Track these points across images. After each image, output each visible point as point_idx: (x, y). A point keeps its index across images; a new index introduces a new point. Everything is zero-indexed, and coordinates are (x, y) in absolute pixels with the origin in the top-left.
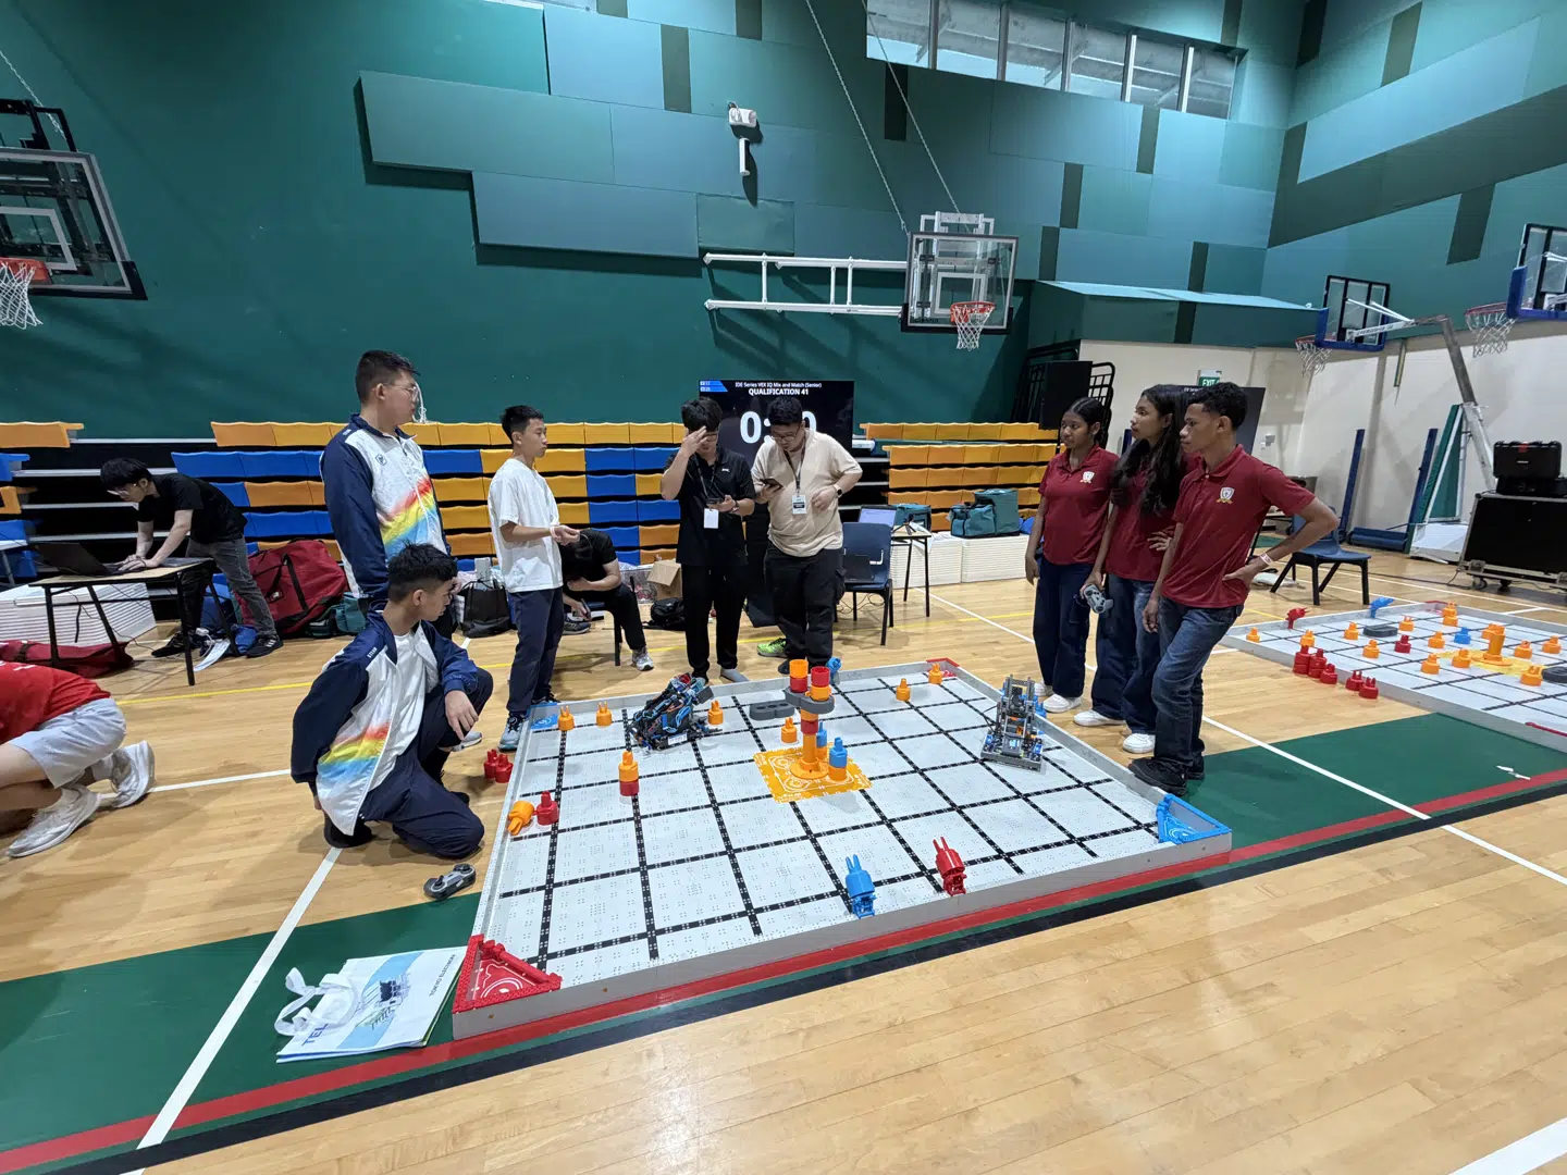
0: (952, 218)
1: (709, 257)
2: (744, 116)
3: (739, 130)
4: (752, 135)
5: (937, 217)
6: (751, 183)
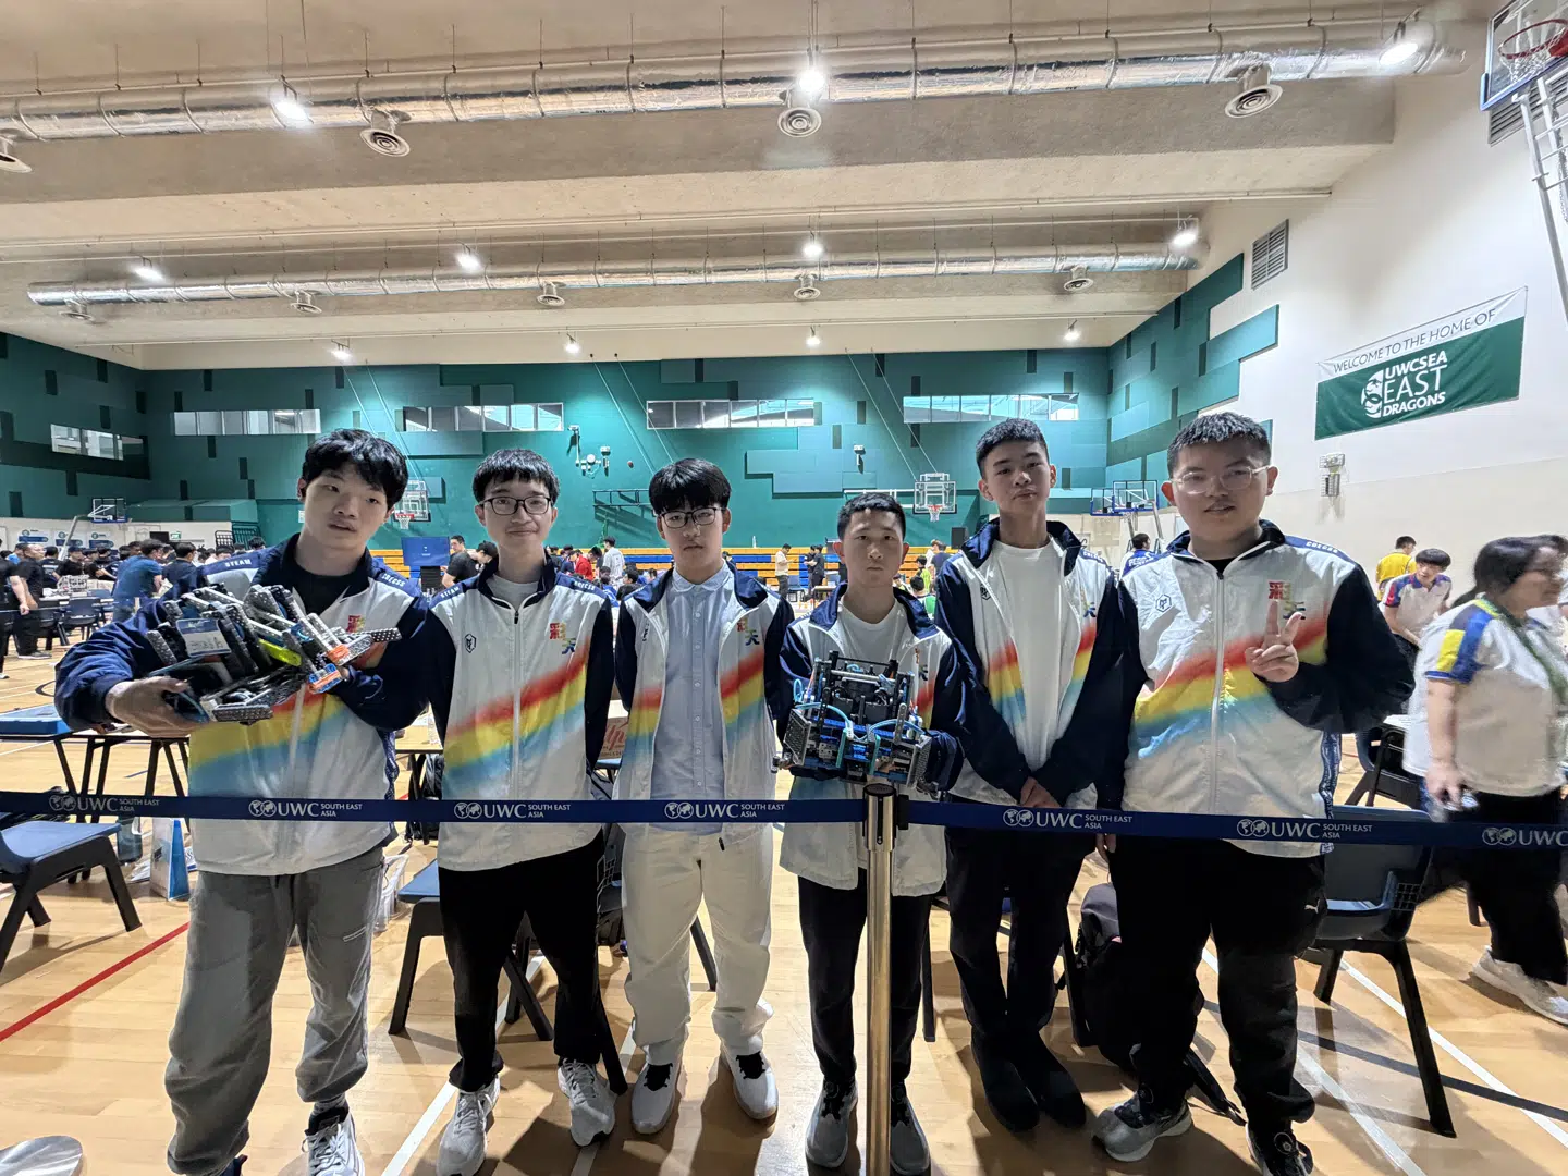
0: (932, 475)
1: (846, 492)
2: (859, 448)
3: (857, 452)
4: (862, 452)
5: (926, 475)
6: (861, 468)
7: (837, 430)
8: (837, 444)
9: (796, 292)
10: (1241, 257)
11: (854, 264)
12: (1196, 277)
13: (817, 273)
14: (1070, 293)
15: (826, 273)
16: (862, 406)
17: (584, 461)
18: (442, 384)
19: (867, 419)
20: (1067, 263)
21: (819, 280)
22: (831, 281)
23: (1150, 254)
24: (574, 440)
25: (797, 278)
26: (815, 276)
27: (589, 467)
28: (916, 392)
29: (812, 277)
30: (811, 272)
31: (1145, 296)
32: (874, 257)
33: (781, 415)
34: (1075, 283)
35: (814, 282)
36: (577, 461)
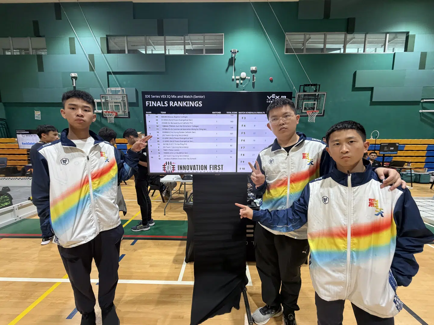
1: (423, 100)
7: (424, 56)
8: (422, 66)
17: (237, 77)
18: (134, 18)
24: (232, 62)
27: (242, 81)
36: (233, 77)
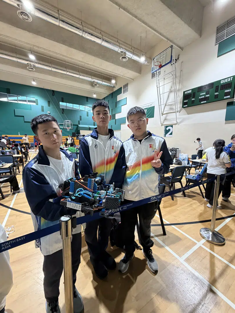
2: (49, 112)
5: (66, 120)
7: (42, 107)
8: (43, 111)
9: (28, 68)
10: (121, 87)
11: (45, 65)
12: (115, 89)
13: (34, 64)
14: (94, 87)
15: (37, 65)
16: (49, 102)
19: (51, 106)
20: (94, 80)
21: (34, 66)
22: (38, 68)
23: (108, 83)
25: (28, 64)
26: (33, 65)
28: (63, 101)
29: (32, 65)
30: (32, 63)
31: (107, 91)
32: (50, 65)
33: (26, 101)
34: (95, 85)
35: (33, 66)
